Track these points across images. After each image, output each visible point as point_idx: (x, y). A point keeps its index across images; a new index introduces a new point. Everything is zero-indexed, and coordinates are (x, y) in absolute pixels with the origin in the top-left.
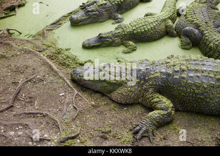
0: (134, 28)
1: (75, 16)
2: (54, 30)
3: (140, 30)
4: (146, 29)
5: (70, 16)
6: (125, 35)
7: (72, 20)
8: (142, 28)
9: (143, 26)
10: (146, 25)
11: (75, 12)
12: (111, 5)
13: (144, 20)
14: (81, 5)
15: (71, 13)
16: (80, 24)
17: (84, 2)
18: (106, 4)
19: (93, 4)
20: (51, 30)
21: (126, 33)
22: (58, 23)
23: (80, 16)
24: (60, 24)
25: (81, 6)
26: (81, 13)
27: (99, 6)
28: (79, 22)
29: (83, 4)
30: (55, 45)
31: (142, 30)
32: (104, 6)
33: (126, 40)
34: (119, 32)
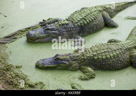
0: (95, 54)
1: (32, 33)
2: (7, 44)
3: (101, 57)
4: (108, 56)
5: (27, 32)
6: (84, 59)
7: (28, 36)
8: (104, 54)
9: (105, 52)
10: (108, 52)
11: (34, 28)
12: (73, 26)
13: (106, 46)
14: (42, 21)
15: (29, 28)
16: (36, 41)
17: (45, 19)
18: (68, 24)
19: (54, 23)
20: (3, 43)
21: (85, 57)
22: (13, 37)
23: (38, 32)
24: (14, 39)
25: (41, 23)
26: (40, 30)
27: (60, 25)
28: (36, 39)
29: (44, 20)
30: (5, 61)
31: (104, 57)
32: (65, 26)
33: (85, 65)
34: (78, 56)
